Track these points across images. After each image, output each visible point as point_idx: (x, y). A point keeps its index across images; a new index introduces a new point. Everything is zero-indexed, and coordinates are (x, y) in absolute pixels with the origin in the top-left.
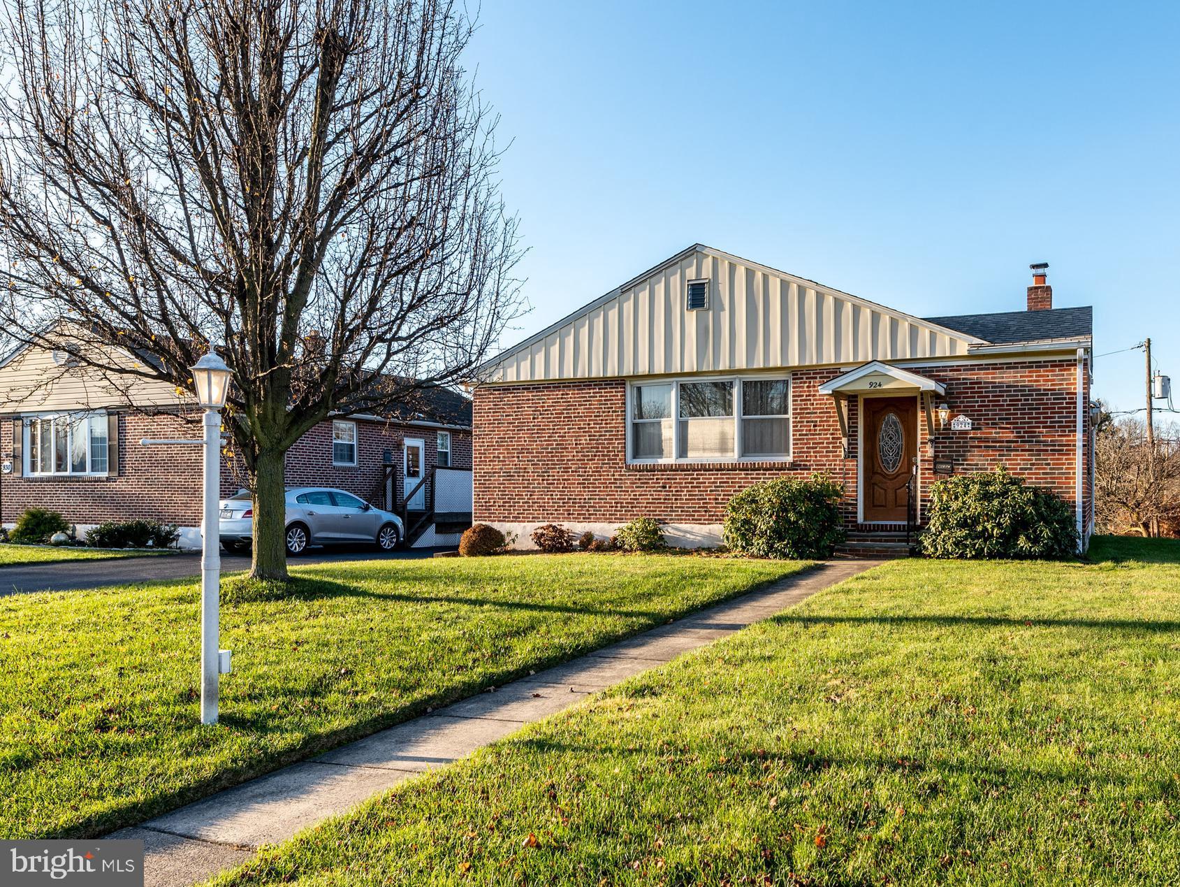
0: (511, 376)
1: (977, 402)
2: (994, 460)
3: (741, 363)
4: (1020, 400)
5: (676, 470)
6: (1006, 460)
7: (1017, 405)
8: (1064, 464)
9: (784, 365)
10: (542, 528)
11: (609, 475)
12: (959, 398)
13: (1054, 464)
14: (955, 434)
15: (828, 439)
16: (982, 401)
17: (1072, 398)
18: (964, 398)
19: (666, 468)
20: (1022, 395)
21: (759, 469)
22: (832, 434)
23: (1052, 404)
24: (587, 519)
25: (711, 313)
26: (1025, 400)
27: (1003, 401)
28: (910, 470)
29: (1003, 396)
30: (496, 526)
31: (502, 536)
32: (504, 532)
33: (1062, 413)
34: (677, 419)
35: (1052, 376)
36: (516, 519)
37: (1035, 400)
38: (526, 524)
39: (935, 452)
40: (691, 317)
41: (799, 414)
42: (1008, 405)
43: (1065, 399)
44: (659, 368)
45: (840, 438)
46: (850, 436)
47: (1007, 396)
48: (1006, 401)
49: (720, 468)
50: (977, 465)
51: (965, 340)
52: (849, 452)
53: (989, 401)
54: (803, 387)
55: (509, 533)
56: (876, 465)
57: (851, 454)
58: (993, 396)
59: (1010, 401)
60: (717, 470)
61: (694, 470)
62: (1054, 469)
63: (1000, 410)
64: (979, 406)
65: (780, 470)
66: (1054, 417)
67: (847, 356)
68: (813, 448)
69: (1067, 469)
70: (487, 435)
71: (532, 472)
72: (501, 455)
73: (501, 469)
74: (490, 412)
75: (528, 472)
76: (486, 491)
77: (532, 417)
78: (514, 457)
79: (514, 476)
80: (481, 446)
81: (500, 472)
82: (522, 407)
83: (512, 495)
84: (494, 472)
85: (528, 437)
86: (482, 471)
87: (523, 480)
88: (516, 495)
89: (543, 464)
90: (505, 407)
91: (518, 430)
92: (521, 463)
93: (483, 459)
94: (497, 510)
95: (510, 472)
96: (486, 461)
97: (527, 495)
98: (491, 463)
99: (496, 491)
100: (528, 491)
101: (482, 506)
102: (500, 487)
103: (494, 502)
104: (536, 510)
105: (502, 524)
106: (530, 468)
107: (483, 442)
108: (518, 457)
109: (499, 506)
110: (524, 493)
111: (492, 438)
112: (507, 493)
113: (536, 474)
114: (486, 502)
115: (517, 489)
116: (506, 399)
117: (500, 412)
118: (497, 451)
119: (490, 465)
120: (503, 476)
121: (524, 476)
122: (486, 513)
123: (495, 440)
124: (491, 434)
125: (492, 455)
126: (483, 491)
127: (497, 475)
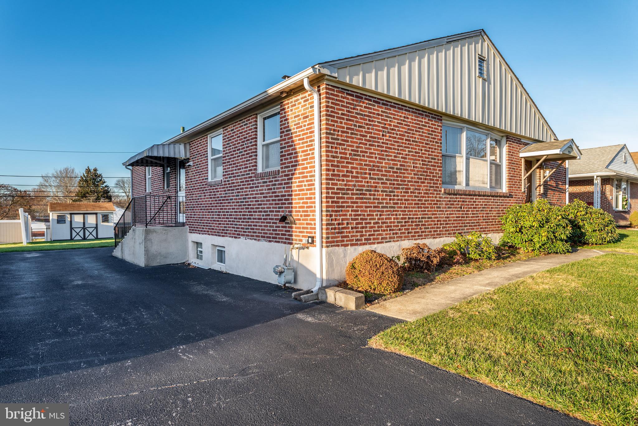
0: (370, 83)
3: (497, 124)
5: (468, 195)
6: (554, 197)
9: (510, 132)
13: (562, 199)
15: (518, 180)
19: (463, 193)
21: (498, 197)
22: (519, 177)
23: (562, 172)
25: (487, 83)
34: (466, 156)
40: (479, 82)
41: (510, 163)
43: (564, 170)
49: (485, 195)
50: (550, 198)
54: (511, 147)
61: (475, 196)
65: (504, 197)
66: (562, 178)
68: (514, 185)
69: (564, 201)
70: (340, 144)
71: (382, 191)
72: (354, 171)
73: (355, 186)
74: (343, 119)
75: (378, 191)
76: (339, 211)
77: (381, 133)
78: (365, 173)
79: (366, 194)
80: (334, 157)
81: (353, 190)
82: (372, 121)
83: (364, 215)
84: (348, 189)
85: (378, 154)
86: (336, 187)
87: (374, 199)
88: (368, 215)
89: (390, 184)
90: (358, 116)
91: (370, 145)
92: (372, 181)
93: (336, 173)
94: (349, 232)
95: (362, 190)
96: (339, 175)
97: (377, 215)
98: (345, 179)
99: (348, 211)
100: (378, 211)
101: (335, 229)
102: (353, 207)
103: (348, 224)
104: (384, 231)
105: (355, 249)
106: (380, 187)
107: (336, 152)
108: (370, 174)
109: (352, 228)
110: (375, 214)
111: (345, 149)
112: (359, 213)
113: (385, 194)
114: (339, 224)
115: (368, 209)
116: (359, 108)
117: (353, 121)
118: (350, 166)
119: (343, 181)
120: (357, 194)
121: (374, 195)
122: (338, 237)
123: (348, 152)
124: (344, 145)
125: (345, 169)
126: (336, 211)
127: (350, 192)
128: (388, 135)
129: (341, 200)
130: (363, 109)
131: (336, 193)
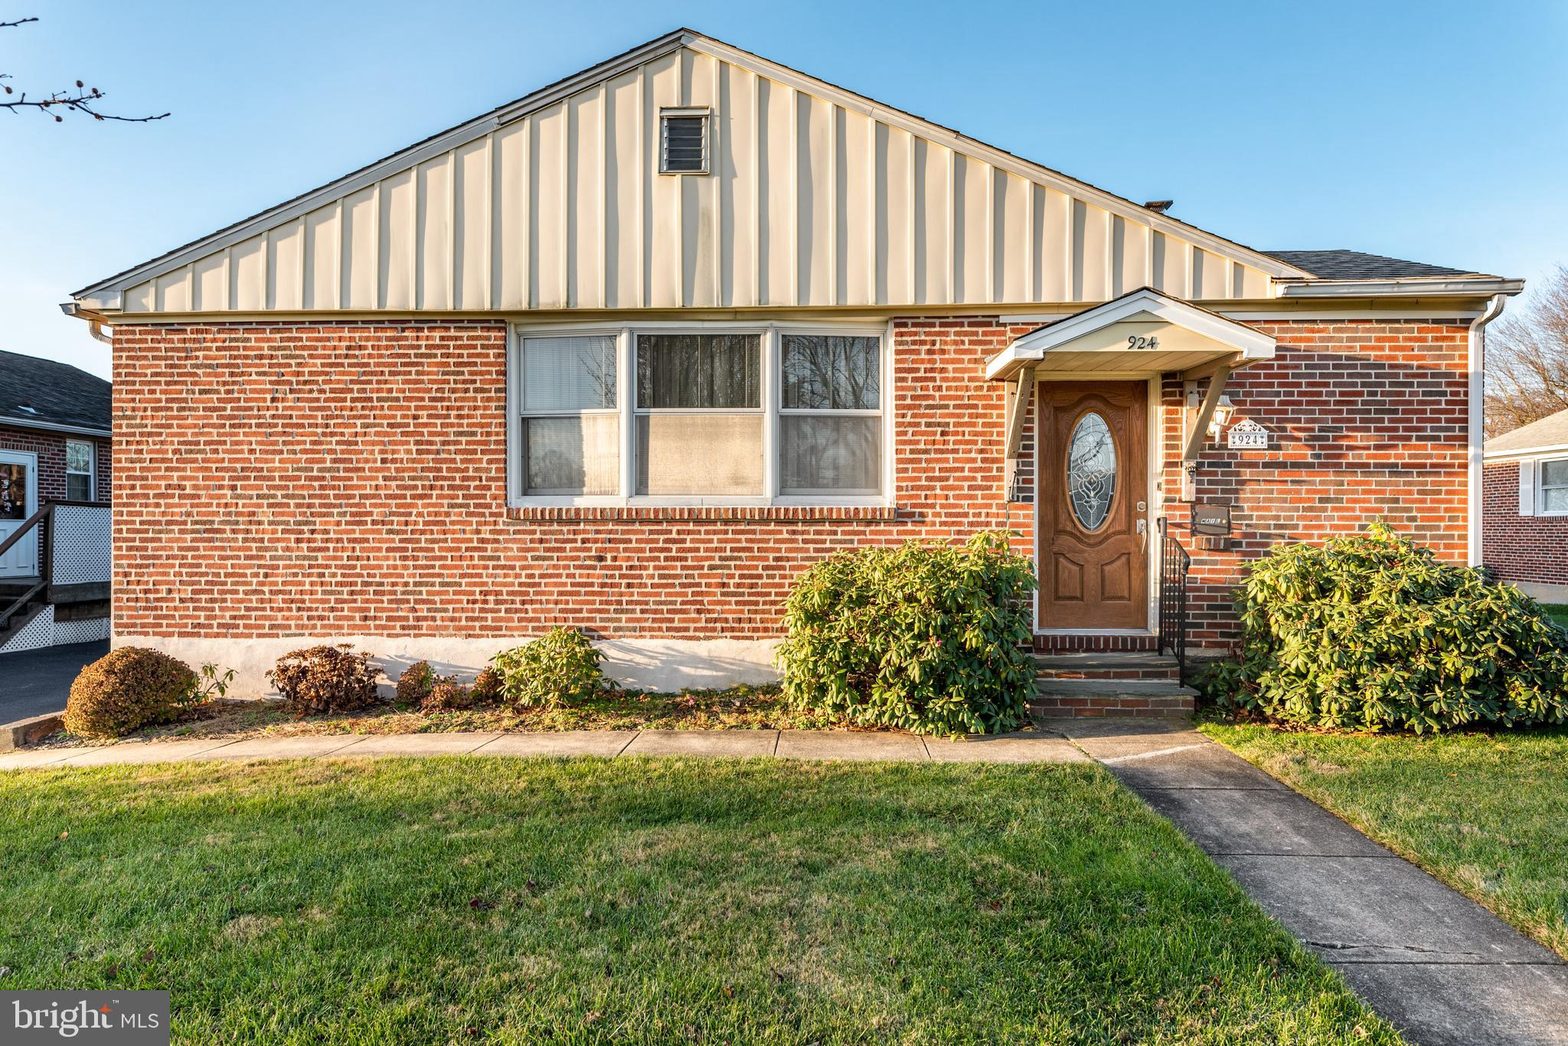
0: (214, 300)
1: (1278, 394)
2: (1311, 509)
3: (784, 293)
4: (1361, 394)
5: (630, 521)
6: (1334, 509)
7: (1354, 403)
8: (1442, 519)
9: (882, 304)
10: (301, 655)
11: (465, 529)
12: (1243, 385)
13: (1423, 519)
14: (1233, 456)
15: (974, 460)
16: (1286, 394)
17: (1457, 394)
18: (1252, 385)
19: (602, 517)
20: (1364, 385)
21: (822, 521)
22: (981, 451)
23: (1420, 403)
24: (412, 629)
25: (715, 181)
26: (1371, 394)
27: (1328, 394)
28: (1130, 528)
29: (1327, 385)
30: (174, 648)
31: (191, 675)
32: (196, 668)
33: (1439, 420)
34: (631, 412)
35: (1421, 348)
36: (228, 630)
37: (1389, 394)
38: (254, 641)
39: (1198, 491)
40: (669, 190)
41: (909, 407)
42: (1337, 403)
43: (1444, 394)
44: (591, 296)
45: (1001, 461)
46: (1020, 456)
47: (1336, 385)
48: (1333, 394)
49: (733, 518)
50: (1278, 518)
51: (1267, 269)
52: (1020, 490)
53: (1300, 394)
54: (918, 352)
55: (209, 670)
56: (1063, 517)
57: (1022, 494)
58: (1309, 384)
59: (1342, 394)
60: (726, 522)
61: (672, 521)
62: (1423, 528)
63: (1321, 412)
64: (1281, 403)
65: (869, 523)
66: (1424, 429)
67: (1018, 289)
68: (940, 479)
69: (1447, 528)
70: (150, 434)
71: (270, 523)
72: (188, 483)
73: (188, 514)
74: (158, 383)
75: (260, 523)
76: (147, 566)
77: (269, 396)
78: (221, 487)
79: (223, 531)
80: (132, 461)
81: (185, 523)
82: (243, 374)
83: (218, 575)
84: (168, 523)
85: (258, 443)
86: (138, 519)
87: (245, 540)
88: (227, 575)
89: (298, 506)
90: (199, 371)
91: (232, 426)
92: (240, 502)
93: (138, 491)
94: (176, 609)
95: (212, 522)
96: (147, 496)
97: (257, 575)
98: (162, 501)
99: (173, 566)
100: (259, 566)
101: (137, 600)
102: (184, 557)
103: (170, 591)
104: (281, 610)
105: (190, 644)
106: (265, 514)
107: (141, 452)
108: (234, 488)
109: (182, 600)
110: (248, 572)
111: (162, 443)
112: (203, 570)
113: (280, 528)
114: (146, 592)
115: (229, 562)
116: (200, 354)
117: (185, 383)
118: (175, 474)
119: (158, 505)
120: (193, 531)
121: (248, 531)
122: (147, 617)
123: (170, 448)
124: (160, 434)
125: (163, 483)
126: (141, 566)
127: (176, 528)
128: (289, 396)
129: (150, 545)
130: (214, 353)
131: (138, 531)
